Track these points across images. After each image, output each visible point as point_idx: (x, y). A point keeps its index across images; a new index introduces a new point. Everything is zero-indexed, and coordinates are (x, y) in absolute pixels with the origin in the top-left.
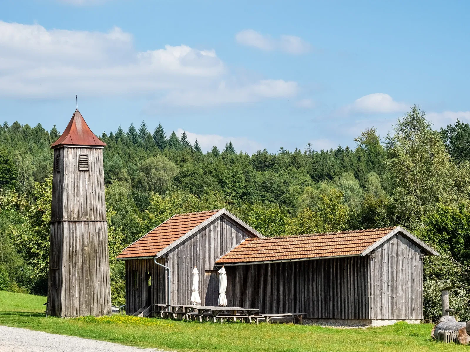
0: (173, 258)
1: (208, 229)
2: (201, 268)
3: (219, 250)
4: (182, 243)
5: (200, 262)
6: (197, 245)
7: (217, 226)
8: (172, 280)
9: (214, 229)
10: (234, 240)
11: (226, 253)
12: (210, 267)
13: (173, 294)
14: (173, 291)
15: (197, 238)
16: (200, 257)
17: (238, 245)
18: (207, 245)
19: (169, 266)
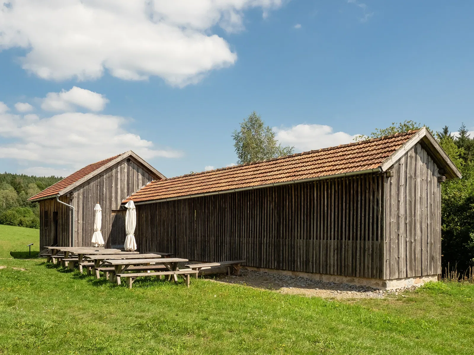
0: (78, 198)
1: (114, 170)
2: (107, 208)
3: (126, 191)
4: (88, 182)
5: (106, 202)
6: (103, 185)
7: (124, 168)
8: (77, 219)
9: (120, 170)
10: (140, 181)
11: (133, 194)
12: (117, 207)
13: (78, 233)
14: (78, 230)
15: (103, 178)
16: (106, 197)
17: (144, 187)
18: (113, 185)
19: (74, 206)
